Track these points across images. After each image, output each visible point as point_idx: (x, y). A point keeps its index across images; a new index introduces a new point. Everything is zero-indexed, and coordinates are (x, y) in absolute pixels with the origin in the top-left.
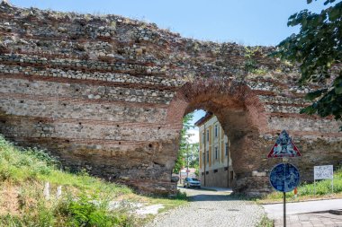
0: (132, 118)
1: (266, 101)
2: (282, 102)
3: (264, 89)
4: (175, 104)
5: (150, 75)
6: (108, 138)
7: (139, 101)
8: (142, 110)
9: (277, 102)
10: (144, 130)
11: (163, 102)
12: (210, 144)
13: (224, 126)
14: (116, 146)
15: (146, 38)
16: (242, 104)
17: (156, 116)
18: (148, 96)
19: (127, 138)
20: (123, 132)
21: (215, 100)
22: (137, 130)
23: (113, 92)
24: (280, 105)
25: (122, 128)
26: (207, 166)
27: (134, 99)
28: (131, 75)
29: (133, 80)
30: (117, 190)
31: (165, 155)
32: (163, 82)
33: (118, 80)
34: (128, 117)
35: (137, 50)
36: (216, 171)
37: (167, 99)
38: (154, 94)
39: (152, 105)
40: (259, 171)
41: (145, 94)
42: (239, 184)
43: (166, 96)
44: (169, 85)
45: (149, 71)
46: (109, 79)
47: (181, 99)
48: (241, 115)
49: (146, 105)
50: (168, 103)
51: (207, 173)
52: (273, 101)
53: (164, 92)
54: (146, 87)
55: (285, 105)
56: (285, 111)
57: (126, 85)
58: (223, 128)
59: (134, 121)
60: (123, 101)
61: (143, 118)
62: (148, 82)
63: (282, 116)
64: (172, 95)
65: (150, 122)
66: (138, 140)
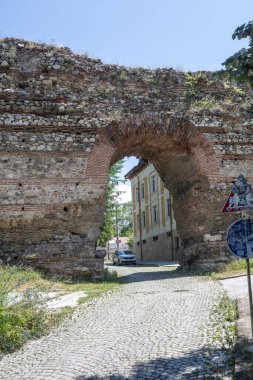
0: (39, 173)
1: (216, 140)
2: (235, 141)
3: (212, 125)
4: (98, 150)
5: (63, 114)
6: (7, 202)
7: (49, 149)
8: (54, 161)
9: (229, 141)
10: (57, 188)
11: (81, 149)
12: (147, 202)
13: (163, 175)
14: (17, 213)
15: (57, 67)
16: (185, 146)
17: (73, 168)
18: (62, 141)
19: (33, 201)
20: (28, 193)
21: (150, 143)
22: (47, 189)
23: (12, 138)
24: (233, 144)
25: (26, 187)
26: (144, 232)
27: (41, 147)
28: (37, 114)
29: (41, 122)
30: (20, 275)
31: (86, 220)
32: (81, 122)
33: (20, 123)
34: (34, 172)
35: (45, 82)
36: (155, 238)
37: (87, 145)
38: (69, 139)
39: (66, 154)
40: (212, 234)
41: (57, 139)
42: (187, 254)
43: (86, 140)
44: (89, 126)
45: (62, 108)
46: (7, 122)
47: (105, 143)
48: (185, 160)
49: (59, 154)
50: (88, 150)
51: (145, 242)
52: (225, 140)
53: (82, 136)
54: (59, 130)
55: (240, 144)
56: (239, 152)
57: (31, 129)
58: (162, 179)
59: (42, 177)
60: (26, 150)
61: (54, 172)
62: (61, 124)
63: (237, 158)
64: (93, 140)
65: (64, 176)
66: (48, 202)
